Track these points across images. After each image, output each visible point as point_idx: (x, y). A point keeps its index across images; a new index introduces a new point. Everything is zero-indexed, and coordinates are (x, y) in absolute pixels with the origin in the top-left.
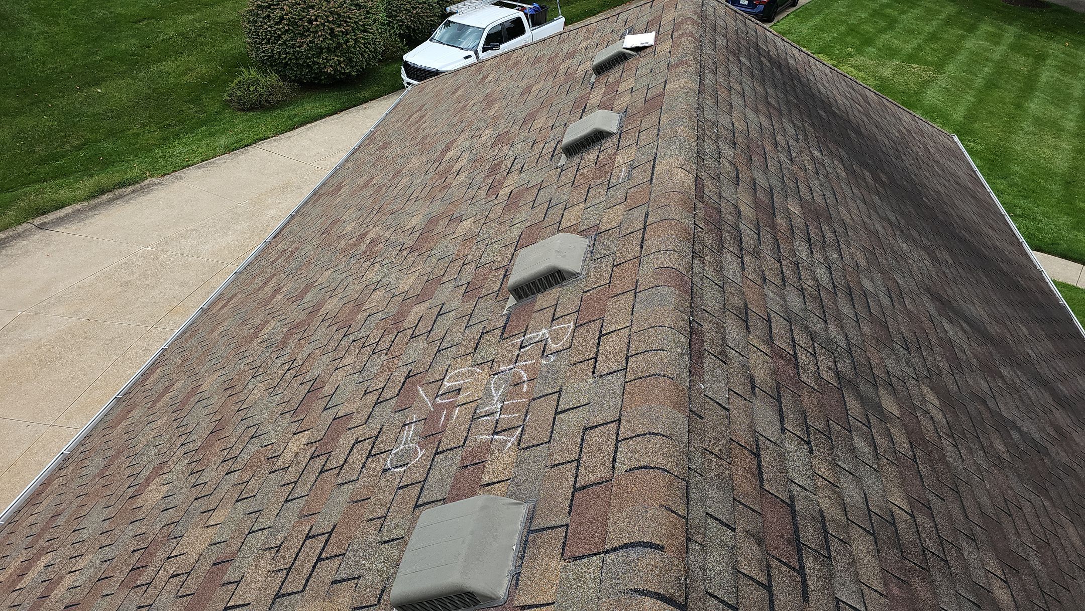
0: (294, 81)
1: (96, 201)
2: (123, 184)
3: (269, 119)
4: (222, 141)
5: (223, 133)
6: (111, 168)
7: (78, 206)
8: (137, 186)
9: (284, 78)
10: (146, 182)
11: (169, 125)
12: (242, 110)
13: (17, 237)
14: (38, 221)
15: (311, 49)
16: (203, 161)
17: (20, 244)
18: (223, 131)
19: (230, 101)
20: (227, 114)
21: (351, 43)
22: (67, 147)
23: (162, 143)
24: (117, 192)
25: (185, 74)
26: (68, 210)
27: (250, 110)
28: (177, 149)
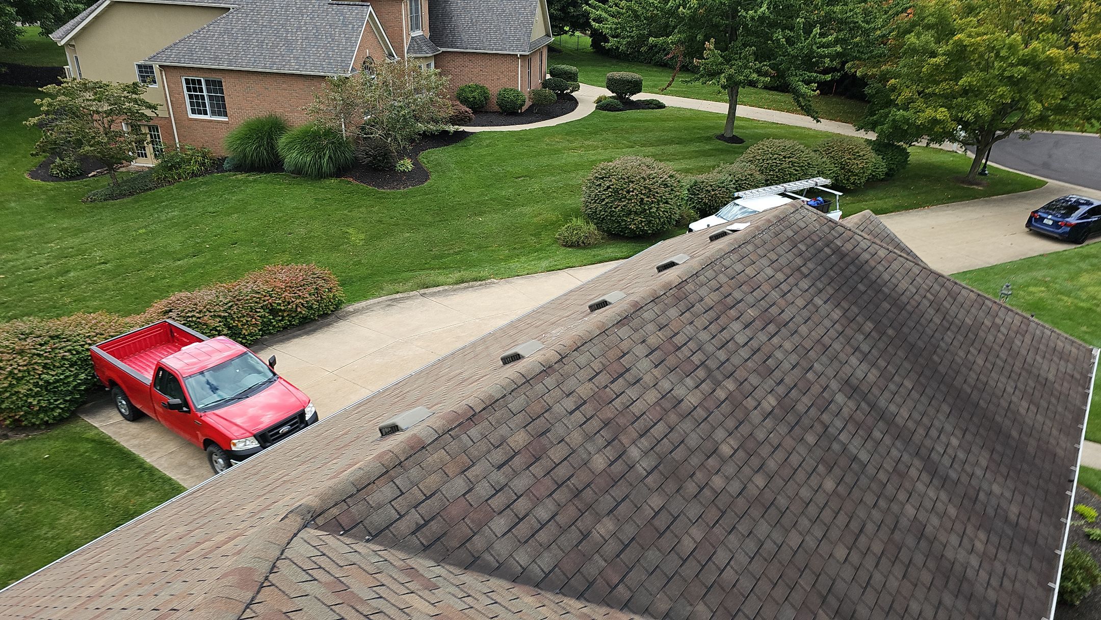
0: (606, 231)
1: (458, 286)
2: (475, 280)
3: (580, 254)
4: (545, 264)
5: (547, 259)
6: (473, 269)
7: (446, 287)
8: (484, 282)
9: (599, 229)
10: (489, 281)
11: (515, 248)
12: (565, 246)
13: (408, 298)
14: (422, 291)
15: (623, 210)
16: (528, 274)
17: (409, 302)
18: (546, 258)
19: (558, 239)
20: (554, 247)
21: (654, 210)
22: (451, 251)
23: (507, 259)
24: (471, 283)
25: (536, 216)
26: (440, 288)
27: (569, 247)
28: (514, 264)
